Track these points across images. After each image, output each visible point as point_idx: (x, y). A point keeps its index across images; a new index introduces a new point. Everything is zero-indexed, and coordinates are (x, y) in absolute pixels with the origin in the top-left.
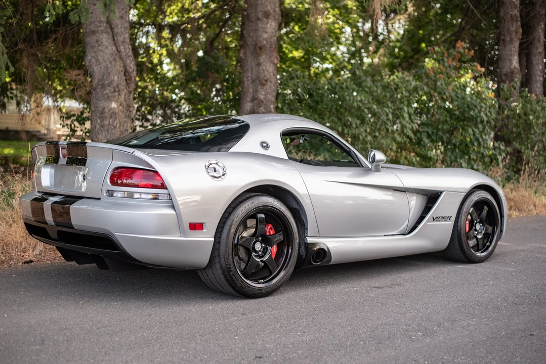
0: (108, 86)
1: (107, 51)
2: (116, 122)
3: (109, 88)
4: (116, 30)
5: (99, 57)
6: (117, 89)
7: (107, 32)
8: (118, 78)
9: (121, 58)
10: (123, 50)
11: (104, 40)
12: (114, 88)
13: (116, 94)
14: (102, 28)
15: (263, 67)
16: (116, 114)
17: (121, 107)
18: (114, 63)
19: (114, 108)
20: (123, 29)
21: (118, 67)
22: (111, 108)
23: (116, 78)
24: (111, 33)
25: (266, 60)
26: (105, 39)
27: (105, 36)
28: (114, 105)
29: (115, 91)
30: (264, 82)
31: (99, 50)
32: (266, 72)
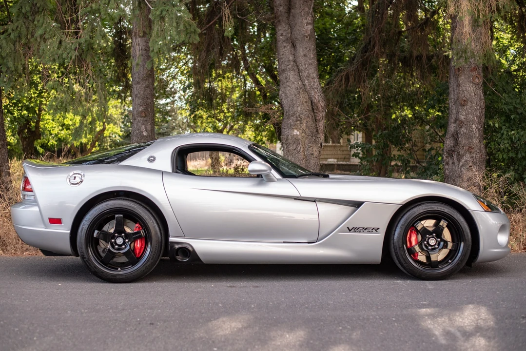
0: (292, 116)
1: (293, 86)
2: (300, 147)
3: (292, 118)
4: (300, 67)
5: (287, 92)
6: (299, 119)
7: (293, 70)
8: (301, 108)
9: (305, 90)
10: (307, 84)
11: (291, 77)
12: (297, 117)
13: (299, 122)
14: (290, 66)
15: (462, 88)
16: (298, 140)
17: (303, 134)
18: (298, 95)
19: (297, 135)
20: (307, 66)
21: (301, 99)
22: (294, 135)
23: (299, 109)
24: (297, 70)
25: (465, 80)
26: (292, 75)
27: (292, 73)
28: (296, 132)
29: (297, 120)
30: (463, 103)
31: (287, 85)
32: (465, 92)
